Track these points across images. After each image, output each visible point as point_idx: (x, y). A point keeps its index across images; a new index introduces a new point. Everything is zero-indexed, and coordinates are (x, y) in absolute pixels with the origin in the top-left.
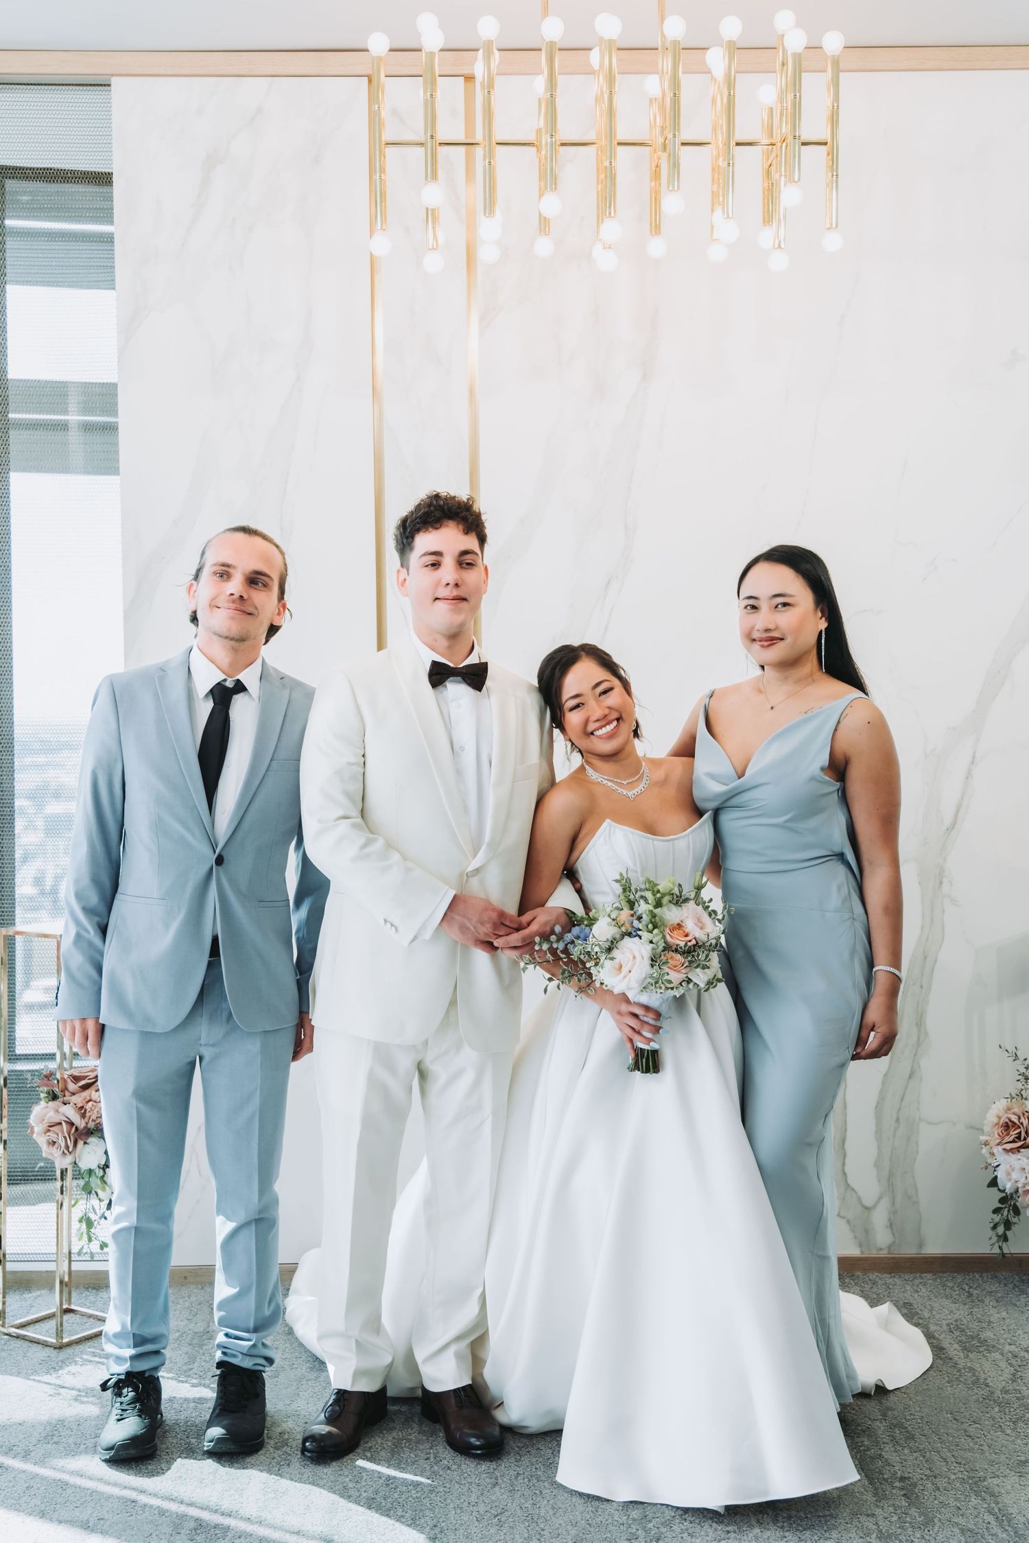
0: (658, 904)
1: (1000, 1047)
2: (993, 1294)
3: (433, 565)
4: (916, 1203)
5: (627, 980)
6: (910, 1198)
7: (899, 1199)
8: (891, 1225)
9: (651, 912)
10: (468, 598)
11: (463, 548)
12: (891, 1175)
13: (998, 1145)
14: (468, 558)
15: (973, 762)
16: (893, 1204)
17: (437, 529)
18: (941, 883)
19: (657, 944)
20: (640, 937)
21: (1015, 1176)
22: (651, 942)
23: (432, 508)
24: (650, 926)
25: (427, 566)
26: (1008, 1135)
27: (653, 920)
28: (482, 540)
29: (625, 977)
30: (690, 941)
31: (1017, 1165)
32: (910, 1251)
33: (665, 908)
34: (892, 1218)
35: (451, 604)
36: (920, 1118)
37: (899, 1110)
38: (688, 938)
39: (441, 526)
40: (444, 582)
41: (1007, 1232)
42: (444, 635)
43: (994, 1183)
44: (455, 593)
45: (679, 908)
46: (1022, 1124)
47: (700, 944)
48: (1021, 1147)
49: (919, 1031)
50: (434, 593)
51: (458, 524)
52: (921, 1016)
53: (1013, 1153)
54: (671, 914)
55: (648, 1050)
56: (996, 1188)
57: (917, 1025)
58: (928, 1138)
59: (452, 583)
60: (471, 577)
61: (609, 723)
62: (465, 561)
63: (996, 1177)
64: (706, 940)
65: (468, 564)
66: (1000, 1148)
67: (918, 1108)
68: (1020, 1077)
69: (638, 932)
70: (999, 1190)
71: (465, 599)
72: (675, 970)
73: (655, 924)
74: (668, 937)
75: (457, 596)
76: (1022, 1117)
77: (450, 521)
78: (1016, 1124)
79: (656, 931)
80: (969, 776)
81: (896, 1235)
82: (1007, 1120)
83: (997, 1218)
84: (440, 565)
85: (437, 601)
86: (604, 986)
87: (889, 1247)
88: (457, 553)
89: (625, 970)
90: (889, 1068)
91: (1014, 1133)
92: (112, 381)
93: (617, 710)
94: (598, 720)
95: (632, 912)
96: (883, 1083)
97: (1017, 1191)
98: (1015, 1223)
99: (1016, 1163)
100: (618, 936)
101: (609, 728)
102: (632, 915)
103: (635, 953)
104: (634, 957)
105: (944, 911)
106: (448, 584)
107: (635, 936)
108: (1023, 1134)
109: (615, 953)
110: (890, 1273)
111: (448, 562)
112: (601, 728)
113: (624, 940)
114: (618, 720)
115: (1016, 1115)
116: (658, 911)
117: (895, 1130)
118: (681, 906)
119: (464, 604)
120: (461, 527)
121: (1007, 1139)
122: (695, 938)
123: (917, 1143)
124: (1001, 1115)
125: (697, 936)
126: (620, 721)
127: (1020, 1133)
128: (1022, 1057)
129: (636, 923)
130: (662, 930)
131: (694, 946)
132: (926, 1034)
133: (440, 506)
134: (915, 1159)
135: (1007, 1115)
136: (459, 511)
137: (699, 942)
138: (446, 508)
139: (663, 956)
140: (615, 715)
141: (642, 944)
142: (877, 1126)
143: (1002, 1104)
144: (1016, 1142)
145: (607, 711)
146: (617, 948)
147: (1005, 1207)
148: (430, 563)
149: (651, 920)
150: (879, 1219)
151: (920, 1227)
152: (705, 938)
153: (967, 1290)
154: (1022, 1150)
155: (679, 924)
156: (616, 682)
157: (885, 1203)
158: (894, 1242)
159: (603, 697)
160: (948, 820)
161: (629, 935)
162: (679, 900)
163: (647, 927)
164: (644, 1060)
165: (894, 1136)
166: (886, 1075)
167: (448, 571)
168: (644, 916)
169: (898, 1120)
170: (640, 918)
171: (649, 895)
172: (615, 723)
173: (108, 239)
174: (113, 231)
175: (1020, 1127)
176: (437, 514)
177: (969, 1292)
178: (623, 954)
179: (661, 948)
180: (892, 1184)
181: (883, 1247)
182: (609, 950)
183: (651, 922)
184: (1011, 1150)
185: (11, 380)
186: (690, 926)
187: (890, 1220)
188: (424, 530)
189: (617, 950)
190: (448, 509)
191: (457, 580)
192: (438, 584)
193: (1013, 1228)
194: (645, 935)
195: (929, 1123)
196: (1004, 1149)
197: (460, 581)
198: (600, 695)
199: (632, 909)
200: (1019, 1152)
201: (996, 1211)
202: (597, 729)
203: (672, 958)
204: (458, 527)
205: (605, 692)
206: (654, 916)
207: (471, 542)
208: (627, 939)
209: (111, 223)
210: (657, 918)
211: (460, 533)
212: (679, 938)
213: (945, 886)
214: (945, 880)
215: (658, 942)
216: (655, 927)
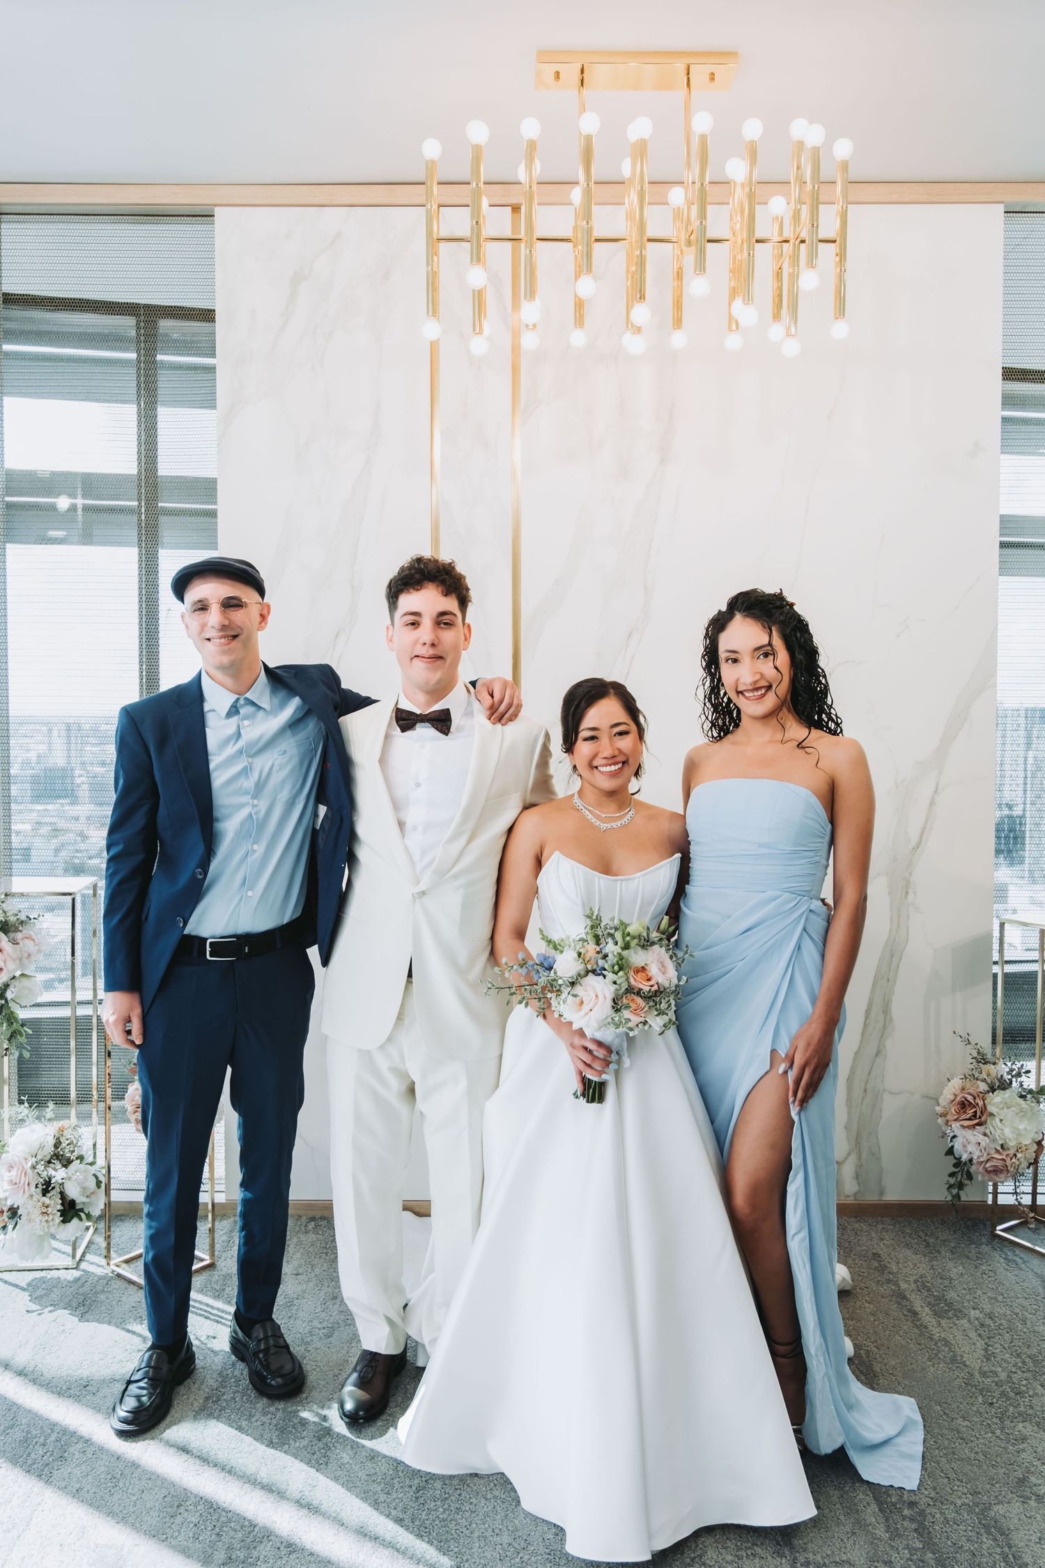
0: (627, 947)
1: (954, 1033)
2: (947, 1243)
3: (413, 624)
4: (879, 1159)
5: (587, 1017)
6: (873, 1155)
7: (864, 1155)
8: (857, 1177)
9: (619, 954)
10: (444, 655)
11: (441, 609)
12: (858, 1136)
13: (955, 1120)
14: (446, 618)
15: (936, 792)
16: (860, 1159)
17: (418, 590)
18: (907, 893)
19: (620, 985)
20: (605, 977)
21: (970, 1148)
22: (615, 983)
23: (413, 571)
24: (616, 968)
25: (407, 625)
26: (965, 1112)
27: (620, 962)
28: (463, 602)
29: (587, 1014)
30: (652, 986)
31: (972, 1139)
32: (872, 1198)
33: (631, 951)
34: (858, 1171)
35: (426, 662)
36: (884, 1089)
37: (867, 1082)
38: (651, 983)
39: (421, 589)
40: (422, 641)
41: (960, 1192)
42: (421, 689)
43: (950, 1151)
44: (431, 652)
45: (645, 951)
46: (977, 1104)
47: (662, 989)
48: (977, 1124)
49: (886, 1016)
50: (413, 651)
51: (437, 586)
52: (888, 1004)
53: (969, 1128)
54: (637, 957)
55: (596, 1082)
56: (952, 1156)
57: (884, 1012)
58: (890, 1106)
59: (428, 642)
60: (448, 636)
61: (615, 764)
62: (443, 620)
63: (953, 1147)
64: (668, 986)
65: (446, 624)
66: (958, 1124)
67: (882, 1081)
68: (974, 1060)
69: (604, 972)
70: (955, 1158)
71: (441, 658)
72: (635, 1014)
73: (622, 965)
74: (632, 980)
75: (433, 654)
76: (977, 1098)
77: (430, 583)
78: (971, 1103)
79: (621, 973)
80: (932, 803)
81: (861, 1185)
82: (963, 1099)
83: (952, 1181)
84: (419, 624)
85: (415, 659)
86: (562, 1018)
87: (855, 1194)
88: (435, 614)
89: (586, 1008)
90: (859, 1048)
91: (970, 1112)
92: (214, 477)
93: (625, 755)
94: (606, 758)
95: (598, 949)
96: (854, 1060)
97: (971, 1160)
98: (967, 1185)
99: (972, 1138)
100: (583, 973)
101: (613, 768)
102: (598, 953)
103: (600, 990)
104: (596, 996)
105: (908, 917)
106: (425, 644)
107: (599, 975)
108: (979, 1113)
109: (578, 990)
110: (856, 1217)
111: (427, 622)
112: (606, 765)
113: (588, 977)
114: (624, 763)
115: (972, 1095)
116: (625, 953)
117: (863, 1098)
118: (647, 949)
119: (439, 662)
120: (440, 589)
121: (964, 1117)
122: (657, 983)
123: (881, 1110)
124: (957, 1093)
125: (660, 982)
126: (626, 765)
127: (976, 1112)
128: (973, 1043)
129: (601, 962)
130: (627, 971)
131: (656, 991)
132: (891, 1020)
133: (421, 569)
134: (879, 1123)
135: (962, 1095)
136: (438, 574)
137: (660, 987)
138: (426, 571)
139: (624, 998)
140: (622, 758)
141: (606, 984)
142: (848, 1095)
143: (956, 1083)
144: (972, 1120)
145: (616, 753)
146: (581, 985)
147: (959, 1172)
148: (410, 622)
149: (618, 962)
150: (848, 1170)
151: (880, 1180)
152: (667, 985)
153: (924, 1238)
154: (977, 1127)
155: (642, 967)
156: (633, 728)
157: (853, 1158)
158: (860, 1190)
159: (617, 737)
160: (914, 840)
161: (594, 971)
162: (646, 944)
163: (613, 967)
164: (591, 1091)
165: (862, 1103)
166: (856, 1053)
167: (426, 631)
168: (610, 955)
169: (865, 1091)
170: (605, 956)
171: (618, 936)
172: (620, 765)
173: (211, 369)
174: (215, 363)
175: (975, 1107)
176: (417, 576)
177: (925, 1241)
178: (586, 991)
179: (623, 989)
180: (859, 1143)
181: (850, 1195)
182: (573, 984)
183: (618, 964)
184: (968, 1127)
185: (160, 476)
186: (654, 970)
187: (856, 1172)
188: (406, 591)
189: (580, 987)
190: (428, 572)
191: (434, 640)
192: (416, 643)
193: (965, 1188)
194: (610, 976)
195: (891, 1093)
196: (962, 1126)
197: (437, 640)
198: (615, 735)
199: (598, 944)
200: (974, 1128)
201: (952, 1175)
202: (602, 766)
203: (633, 1000)
204: (437, 590)
205: (621, 734)
206: (621, 958)
207: (451, 604)
208: (591, 975)
209: (213, 355)
210: (624, 960)
211: (438, 594)
212: (643, 982)
213: (911, 896)
214: (910, 891)
215: (621, 983)
216: (621, 969)
